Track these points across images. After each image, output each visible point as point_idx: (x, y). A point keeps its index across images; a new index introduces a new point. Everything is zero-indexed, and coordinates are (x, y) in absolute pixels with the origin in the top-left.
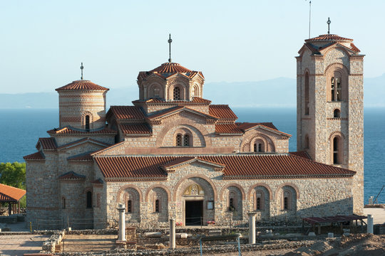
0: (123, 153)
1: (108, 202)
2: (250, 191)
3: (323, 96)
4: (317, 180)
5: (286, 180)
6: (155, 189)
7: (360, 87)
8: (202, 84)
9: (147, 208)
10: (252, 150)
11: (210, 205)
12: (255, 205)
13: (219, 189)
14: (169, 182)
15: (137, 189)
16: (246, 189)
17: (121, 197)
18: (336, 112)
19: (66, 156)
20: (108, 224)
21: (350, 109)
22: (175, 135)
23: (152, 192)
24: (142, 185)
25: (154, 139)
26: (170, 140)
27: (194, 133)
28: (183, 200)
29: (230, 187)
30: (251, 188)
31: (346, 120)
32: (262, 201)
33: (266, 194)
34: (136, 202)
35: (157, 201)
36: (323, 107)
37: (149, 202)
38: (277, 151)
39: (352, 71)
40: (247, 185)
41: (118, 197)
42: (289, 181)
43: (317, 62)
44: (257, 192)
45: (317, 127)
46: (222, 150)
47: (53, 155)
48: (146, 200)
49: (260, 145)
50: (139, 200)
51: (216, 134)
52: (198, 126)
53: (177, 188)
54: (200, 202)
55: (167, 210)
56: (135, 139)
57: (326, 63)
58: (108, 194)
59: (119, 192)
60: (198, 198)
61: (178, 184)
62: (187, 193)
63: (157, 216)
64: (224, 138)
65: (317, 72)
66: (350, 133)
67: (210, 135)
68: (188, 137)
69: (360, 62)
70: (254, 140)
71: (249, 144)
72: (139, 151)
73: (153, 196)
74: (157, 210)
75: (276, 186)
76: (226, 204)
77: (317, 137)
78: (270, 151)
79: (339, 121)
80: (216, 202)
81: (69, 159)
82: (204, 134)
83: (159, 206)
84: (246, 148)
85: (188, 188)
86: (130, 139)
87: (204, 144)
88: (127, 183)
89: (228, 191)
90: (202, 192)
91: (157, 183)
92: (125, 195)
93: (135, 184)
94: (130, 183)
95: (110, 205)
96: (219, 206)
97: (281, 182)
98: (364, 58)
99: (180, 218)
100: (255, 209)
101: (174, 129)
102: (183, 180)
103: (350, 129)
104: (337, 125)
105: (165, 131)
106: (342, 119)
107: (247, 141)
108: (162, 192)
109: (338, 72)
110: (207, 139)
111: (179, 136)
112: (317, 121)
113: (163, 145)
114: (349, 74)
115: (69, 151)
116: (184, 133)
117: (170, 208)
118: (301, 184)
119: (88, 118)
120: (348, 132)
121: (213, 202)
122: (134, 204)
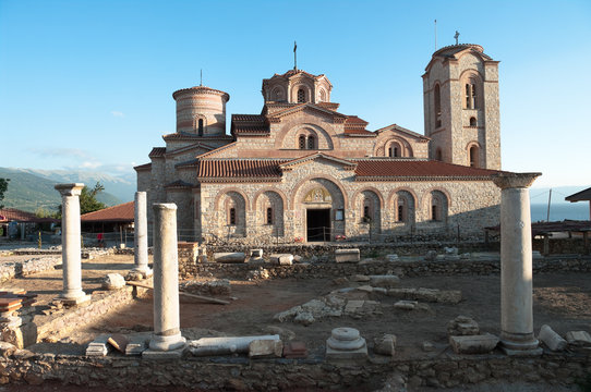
0: (235, 156)
1: (203, 210)
2: (390, 197)
3: (459, 103)
4: (472, 183)
5: (434, 183)
6: (267, 192)
7: (496, 95)
8: (329, 90)
9: (256, 218)
10: (387, 155)
11: (339, 215)
12: (397, 214)
13: (350, 193)
14: (284, 184)
15: (242, 193)
16: (385, 195)
17: (221, 204)
18: (472, 120)
19: (174, 163)
20: (204, 239)
21: (487, 117)
22: (298, 136)
23: (262, 196)
24: (248, 188)
25: (272, 140)
26: (291, 141)
27: (319, 134)
28: (304, 208)
29: (365, 191)
30: (392, 192)
31: (482, 129)
32: (405, 210)
33: (410, 202)
34: (242, 211)
35: (269, 210)
36: (459, 114)
37: (258, 210)
38: (415, 155)
39: (487, 78)
40: (386, 189)
41: (216, 203)
42: (438, 185)
43: (452, 67)
44: (400, 198)
45: (453, 135)
46: (353, 154)
47: (161, 162)
48: (254, 208)
49: (396, 149)
50: (244, 208)
51: (346, 135)
52: (325, 125)
53: (295, 192)
54: (327, 211)
55: (282, 221)
56: (250, 140)
57: (460, 68)
58: (203, 200)
59: (218, 197)
60: (323, 206)
61: (296, 187)
62: (308, 199)
63: (270, 229)
64: (355, 140)
65: (451, 77)
66: (487, 143)
67: (339, 136)
68: (313, 138)
69: (495, 68)
70: (389, 143)
71: (384, 148)
72: (255, 153)
73: (263, 202)
74: (270, 222)
75: (423, 191)
76: (360, 214)
77: (454, 146)
78: (407, 156)
79: (476, 130)
80: (346, 210)
81: (176, 166)
82: (331, 134)
83: (273, 216)
84: (381, 152)
85: (310, 193)
86: (243, 140)
87: (332, 147)
88: (228, 186)
89: (362, 196)
90: (329, 198)
91: (268, 186)
92: (227, 201)
93: (239, 187)
94: (233, 185)
95: (206, 215)
96: (351, 216)
97: (429, 185)
98: (499, 64)
99: (299, 231)
100: (397, 220)
101: (296, 128)
102: (303, 182)
103: (487, 138)
104: (474, 134)
105: (285, 130)
106: (479, 128)
107: (381, 144)
108: (275, 196)
109: (472, 78)
110: (335, 140)
111: (302, 138)
112: (453, 129)
113: (283, 147)
114: (484, 80)
115: (178, 157)
116: (308, 134)
117: (286, 218)
118: (454, 188)
119: (201, 121)
120: (485, 141)
121: (343, 210)
122: (238, 213)
